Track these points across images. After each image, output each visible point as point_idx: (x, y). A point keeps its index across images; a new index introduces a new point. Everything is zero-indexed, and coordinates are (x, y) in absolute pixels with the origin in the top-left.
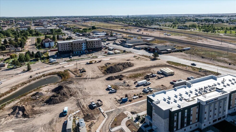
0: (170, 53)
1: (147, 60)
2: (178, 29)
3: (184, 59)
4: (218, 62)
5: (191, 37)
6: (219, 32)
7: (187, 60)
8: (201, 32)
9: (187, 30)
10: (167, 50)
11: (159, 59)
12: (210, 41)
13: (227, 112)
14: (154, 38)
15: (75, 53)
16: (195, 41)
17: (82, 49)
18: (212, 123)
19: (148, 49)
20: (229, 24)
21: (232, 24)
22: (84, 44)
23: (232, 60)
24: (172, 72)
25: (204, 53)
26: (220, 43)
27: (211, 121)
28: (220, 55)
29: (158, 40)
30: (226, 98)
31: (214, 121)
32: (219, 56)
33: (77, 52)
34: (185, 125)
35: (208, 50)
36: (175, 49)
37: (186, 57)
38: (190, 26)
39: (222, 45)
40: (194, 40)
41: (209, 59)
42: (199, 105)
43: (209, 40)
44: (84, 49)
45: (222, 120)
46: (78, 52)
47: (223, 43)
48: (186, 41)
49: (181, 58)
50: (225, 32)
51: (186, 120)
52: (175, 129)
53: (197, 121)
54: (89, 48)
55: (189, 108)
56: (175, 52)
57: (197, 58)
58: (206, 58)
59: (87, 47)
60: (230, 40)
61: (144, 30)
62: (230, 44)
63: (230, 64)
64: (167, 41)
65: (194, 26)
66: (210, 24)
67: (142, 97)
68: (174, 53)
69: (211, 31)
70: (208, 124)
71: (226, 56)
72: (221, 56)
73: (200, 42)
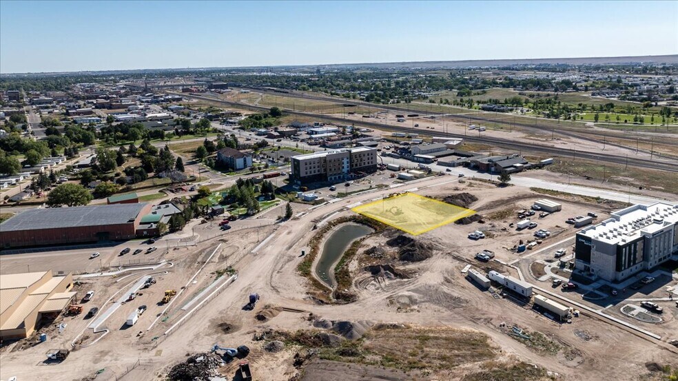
0: (521, 171)
1: (491, 188)
2: (486, 112)
3: (557, 182)
4: (619, 186)
5: (532, 134)
6: (582, 118)
7: (563, 183)
8: (542, 117)
9: (507, 114)
10: (515, 167)
11: (513, 185)
12: (579, 143)
13: (672, 250)
14: (461, 139)
15: (331, 179)
16: (550, 144)
17: (344, 170)
18: (658, 263)
19: (472, 164)
20: (592, 95)
21: (599, 94)
22: (345, 161)
23: (640, 180)
24: (557, 206)
25: (585, 170)
26: (601, 146)
27: (657, 260)
28: (616, 171)
29: (471, 143)
30: (671, 230)
31: (660, 260)
32: (614, 174)
33: (333, 178)
34: (632, 264)
35: (588, 162)
36: (527, 163)
37: (557, 179)
38: (506, 102)
39: (607, 150)
40: (544, 141)
41: (600, 180)
42: (644, 239)
43: (574, 139)
44: (345, 170)
45: (667, 259)
46: (335, 178)
47: (607, 147)
48: (529, 144)
49: (550, 181)
50: (596, 119)
51: (632, 256)
52: (623, 268)
53: (642, 259)
54: (354, 167)
55: (635, 242)
56: (529, 168)
57: (579, 180)
58: (595, 179)
59: (352, 166)
60: (616, 139)
61: (409, 116)
62: (621, 147)
63: (641, 188)
64: (491, 145)
65: (516, 103)
66: (552, 95)
67: (541, 243)
68: (529, 172)
69: (565, 116)
70: (654, 265)
71: (626, 173)
72: (618, 174)
73: (558, 145)
